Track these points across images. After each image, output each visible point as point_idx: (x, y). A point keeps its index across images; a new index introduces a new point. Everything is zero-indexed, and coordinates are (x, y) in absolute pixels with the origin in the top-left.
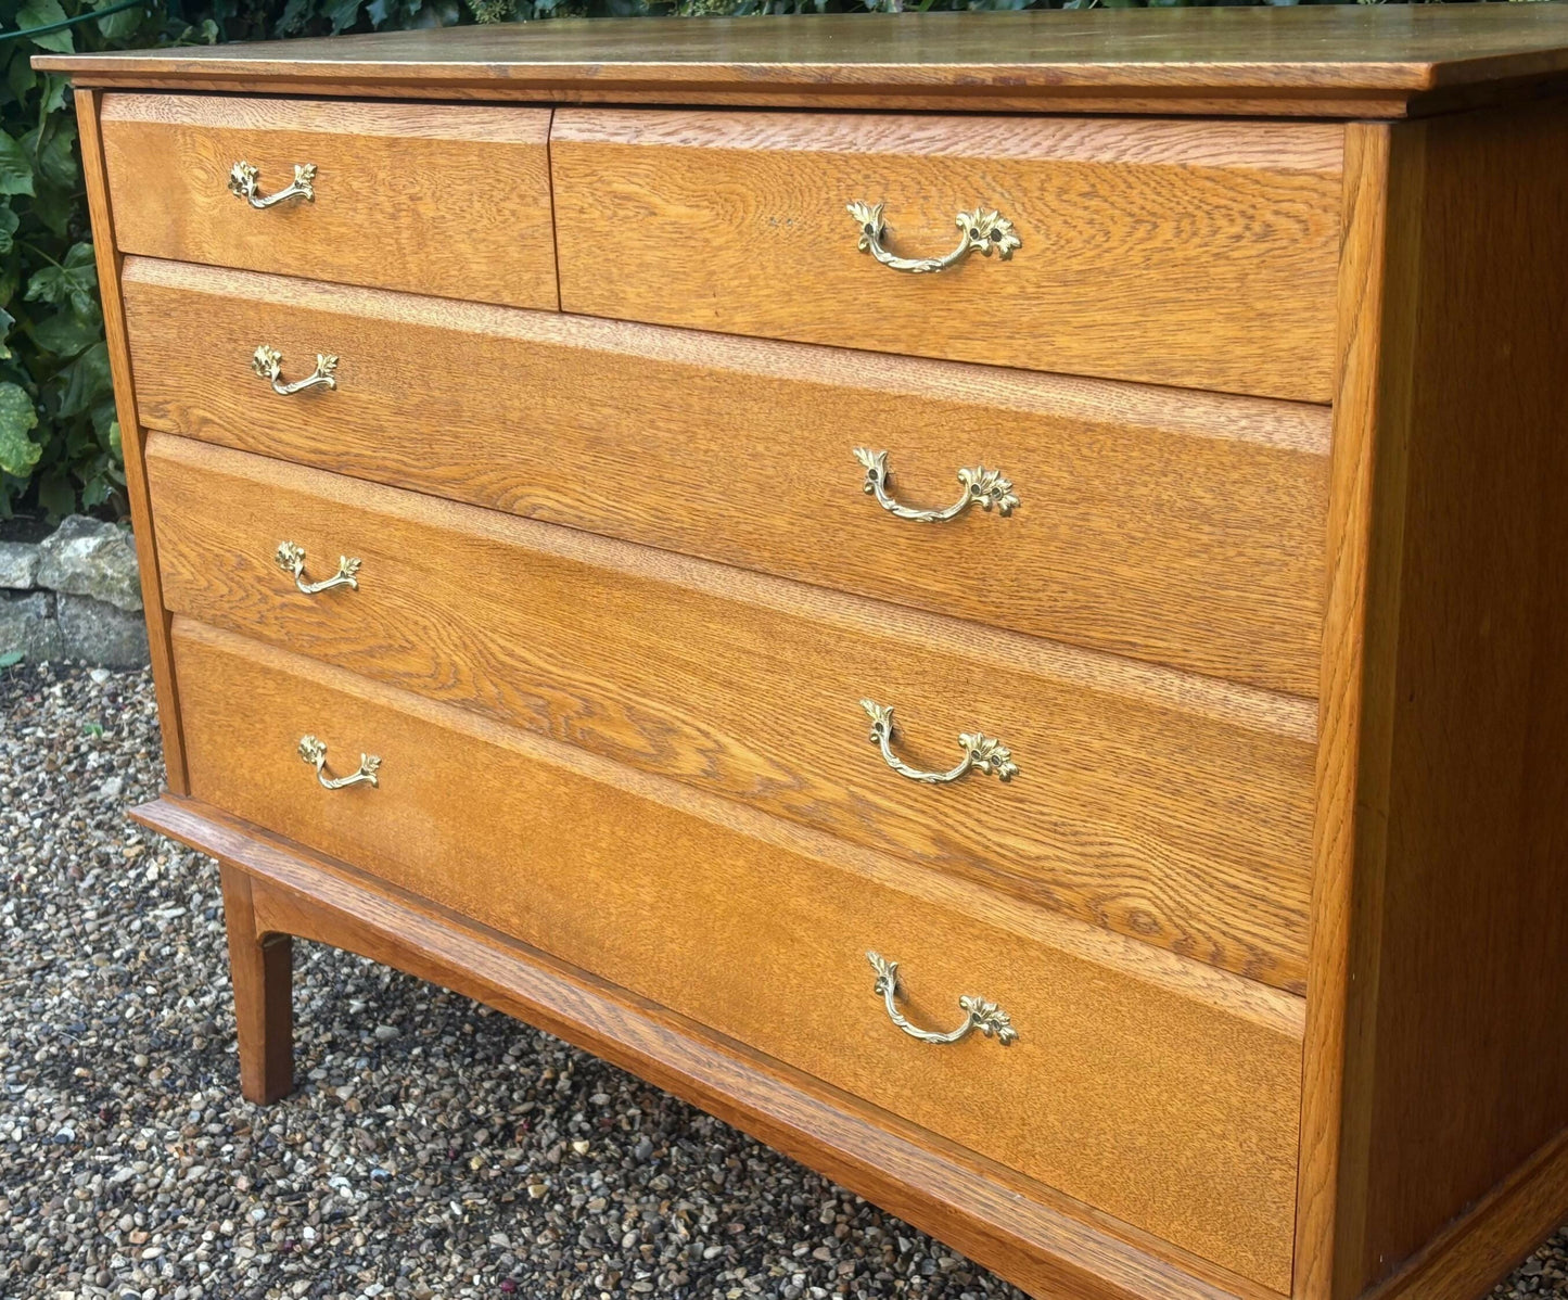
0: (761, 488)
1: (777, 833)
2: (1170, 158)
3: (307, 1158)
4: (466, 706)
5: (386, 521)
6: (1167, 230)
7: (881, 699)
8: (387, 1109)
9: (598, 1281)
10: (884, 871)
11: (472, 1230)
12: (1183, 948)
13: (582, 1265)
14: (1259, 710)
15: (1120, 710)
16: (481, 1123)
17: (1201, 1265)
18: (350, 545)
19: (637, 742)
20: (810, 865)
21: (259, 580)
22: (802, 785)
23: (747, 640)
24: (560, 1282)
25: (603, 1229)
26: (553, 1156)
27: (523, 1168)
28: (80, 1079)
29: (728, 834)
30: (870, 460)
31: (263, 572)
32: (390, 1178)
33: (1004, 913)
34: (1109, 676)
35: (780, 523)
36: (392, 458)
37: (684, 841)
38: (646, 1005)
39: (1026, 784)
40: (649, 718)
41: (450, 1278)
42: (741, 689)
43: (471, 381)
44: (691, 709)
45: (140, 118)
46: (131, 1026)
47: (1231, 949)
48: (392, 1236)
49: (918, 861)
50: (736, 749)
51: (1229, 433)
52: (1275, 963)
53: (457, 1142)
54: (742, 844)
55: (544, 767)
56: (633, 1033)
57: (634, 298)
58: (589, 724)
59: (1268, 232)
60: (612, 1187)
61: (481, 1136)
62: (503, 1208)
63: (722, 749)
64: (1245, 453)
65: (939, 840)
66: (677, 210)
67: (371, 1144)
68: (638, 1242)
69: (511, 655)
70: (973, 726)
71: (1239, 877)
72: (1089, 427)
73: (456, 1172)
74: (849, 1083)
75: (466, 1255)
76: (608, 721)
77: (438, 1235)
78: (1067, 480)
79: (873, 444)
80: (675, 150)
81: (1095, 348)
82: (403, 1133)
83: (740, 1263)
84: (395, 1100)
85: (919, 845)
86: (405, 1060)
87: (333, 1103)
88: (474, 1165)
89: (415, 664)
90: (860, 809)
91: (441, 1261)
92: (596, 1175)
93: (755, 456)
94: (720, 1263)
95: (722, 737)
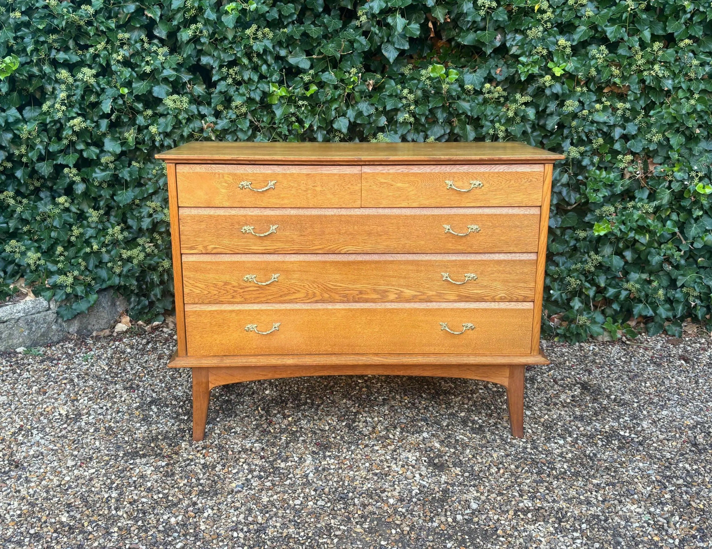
0: (418, 236)
1: (416, 305)
2: (513, 170)
4: (317, 302)
5: (292, 263)
6: (513, 182)
7: (445, 272)
10: (444, 305)
12: (510, 300)
14: (525, 257)
15: (499, 262)
18: (277, 270)
19: (376, 296)
20: (425, 309)
21: (234, 287)
22: (424, 294)
23: (410, 267)
24: (326, 439)
27: (284, 427)
29: (402, 309)
30: (447, 227)
31: (236, 284)
33: (473, 305)
35: (422, 242)
36: (296, 247)
37: (389, 314)
38: (376, 354)
39: (479, 280)
40: (380, 290)
41: (302, 448)
42: (408, 278)
43: (329, 225)
44: (394, 285)
45: (196, 171)
47: (520, 297)
49: (453, 301)
50: (406, 291)
51: (522, 213)
52: (527, 297)
54: (406, 310)
55: (344, 309)
56: (378, 360)
57: (384, 203)
58: (361, 296)
59: (531, 180)
61: (264, 426)
63: (402, 292)
64: (524, 215)
65: (459, 295)
66: (399, 184)
67: (242, 436)
69: (336, 286)
70: (467, 272)
71: (523, 284)
72: (495, 215)
73: (270, 433)
74: (433, 351)
75: (298, 443)
76: (367, 294)
78: (491, 224)
79: (448, 224)
80: (399, 173)
81: (499, 202)
82: (245, 432)
83: (353, 422)
84: (232, 428)
85: (452, 298)
88: (272, 430)
89: (297, 296)
91: (296, 447)
93: (417, 230)
94: (349, 424)
95: (402, 289)
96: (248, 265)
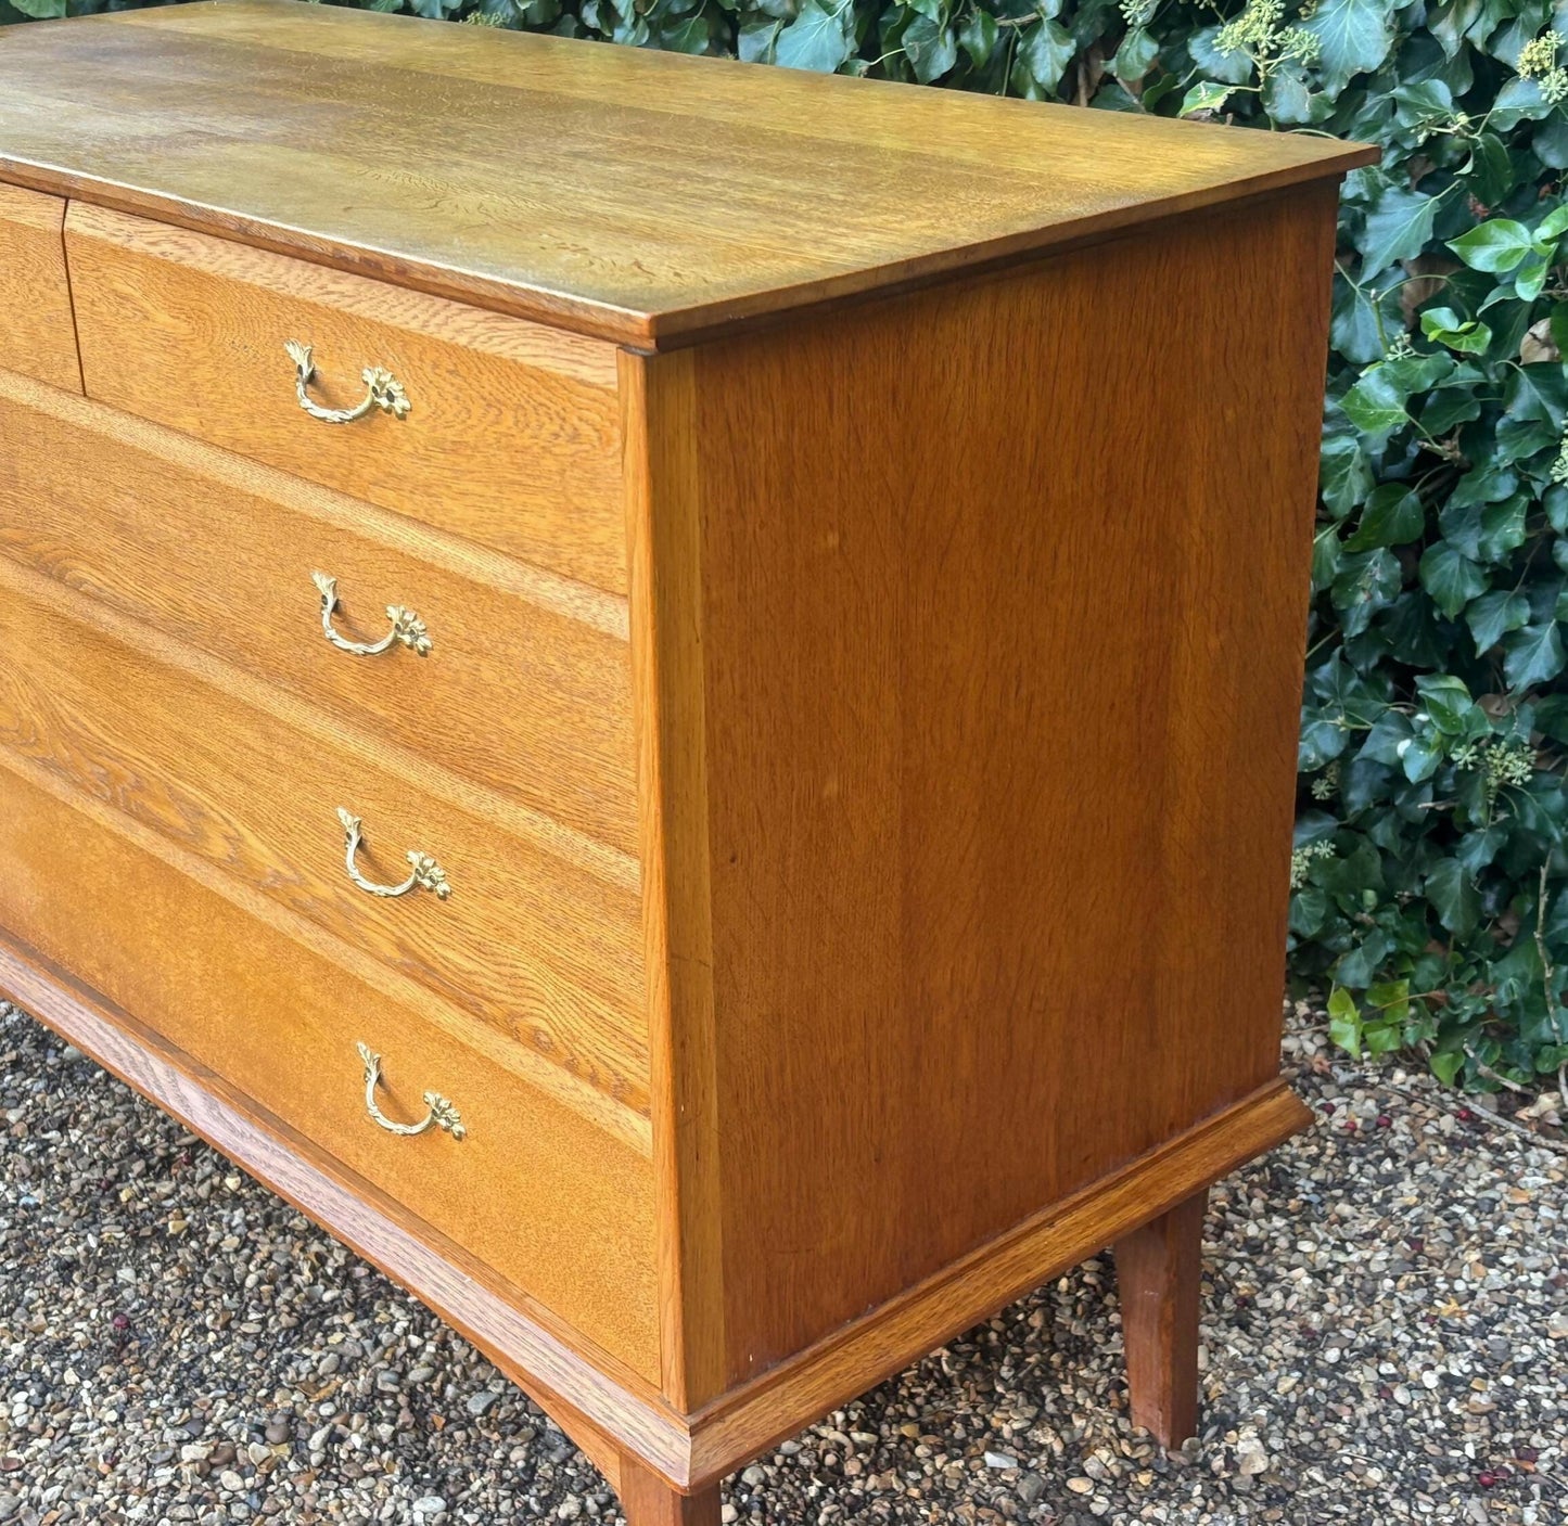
0: (249, 595)
1: (284, 920)
2: (506, 352)
4: (46, 765)
6: (508, 417)
7: (352, 810)
8: (53, 1135)
9: (209, 1320)
10: (366, 969)
11: (104, 1262)
12: (571, 1067)
13: (198, 1304)
14: (609, 862)
15: (518, 847)
16: (144, 1153)
19: (180, 822)
20: (313, 956)
22: (301, 880)
23: (249, 735)
24: (173, 1320)
25: (230, 1267)
26: (203, 1191)
27: (170, 1202)
29: (251, 919)
30: (323, 583)
32: (38, 1206)
33: (451, 1019)
34: (512, 815)
35: (265, 631)
37: (218, 920)
38: (200, 1072)
39: (457, 904)
40: (184, 800)
41: (68, 1311)
42: (249, 783)
43: (23, 449)
44: (215, 796)
47: (603, 1072)
48: (22, 1267)
49: (387, 962)
50: (252, 840)
51: (568, 610)
52: (633, 1089)
53: (111, 1173)
54: (265, 931)
55: (109, 832)
56: (183, 1099)
57: (139, 395)
58: (140, 798)
59: (575, 437)
60: (249, 1226)
61: (138, 1167)
62: (139, 1242)
63: (241, 839)
64: (578, 630)
65: (402, 947)
66: (163, 318)
67: (27, 1171)
68: (260, 1282)
69: (75, 720)
70: (418, 847)
71: (604, 1009)
72: (474, 586)
73: (104, 1203)
75: (90, 1289)
76: (155, 797)
77: (67, 1268)
78: (463, 632)
79: (327, 569)
81: (472, 514)
82: (63, 1160)
83: (353, 1306)
84: (62, 1127)
85: (387, 948)
86: (85, 1083)
88: (123, 1197)
90: (343, 909)
91: (64, 1294)
92: (239, 1213)
93: (242, 564)
94: (334, 1307)
95: (243, 830)
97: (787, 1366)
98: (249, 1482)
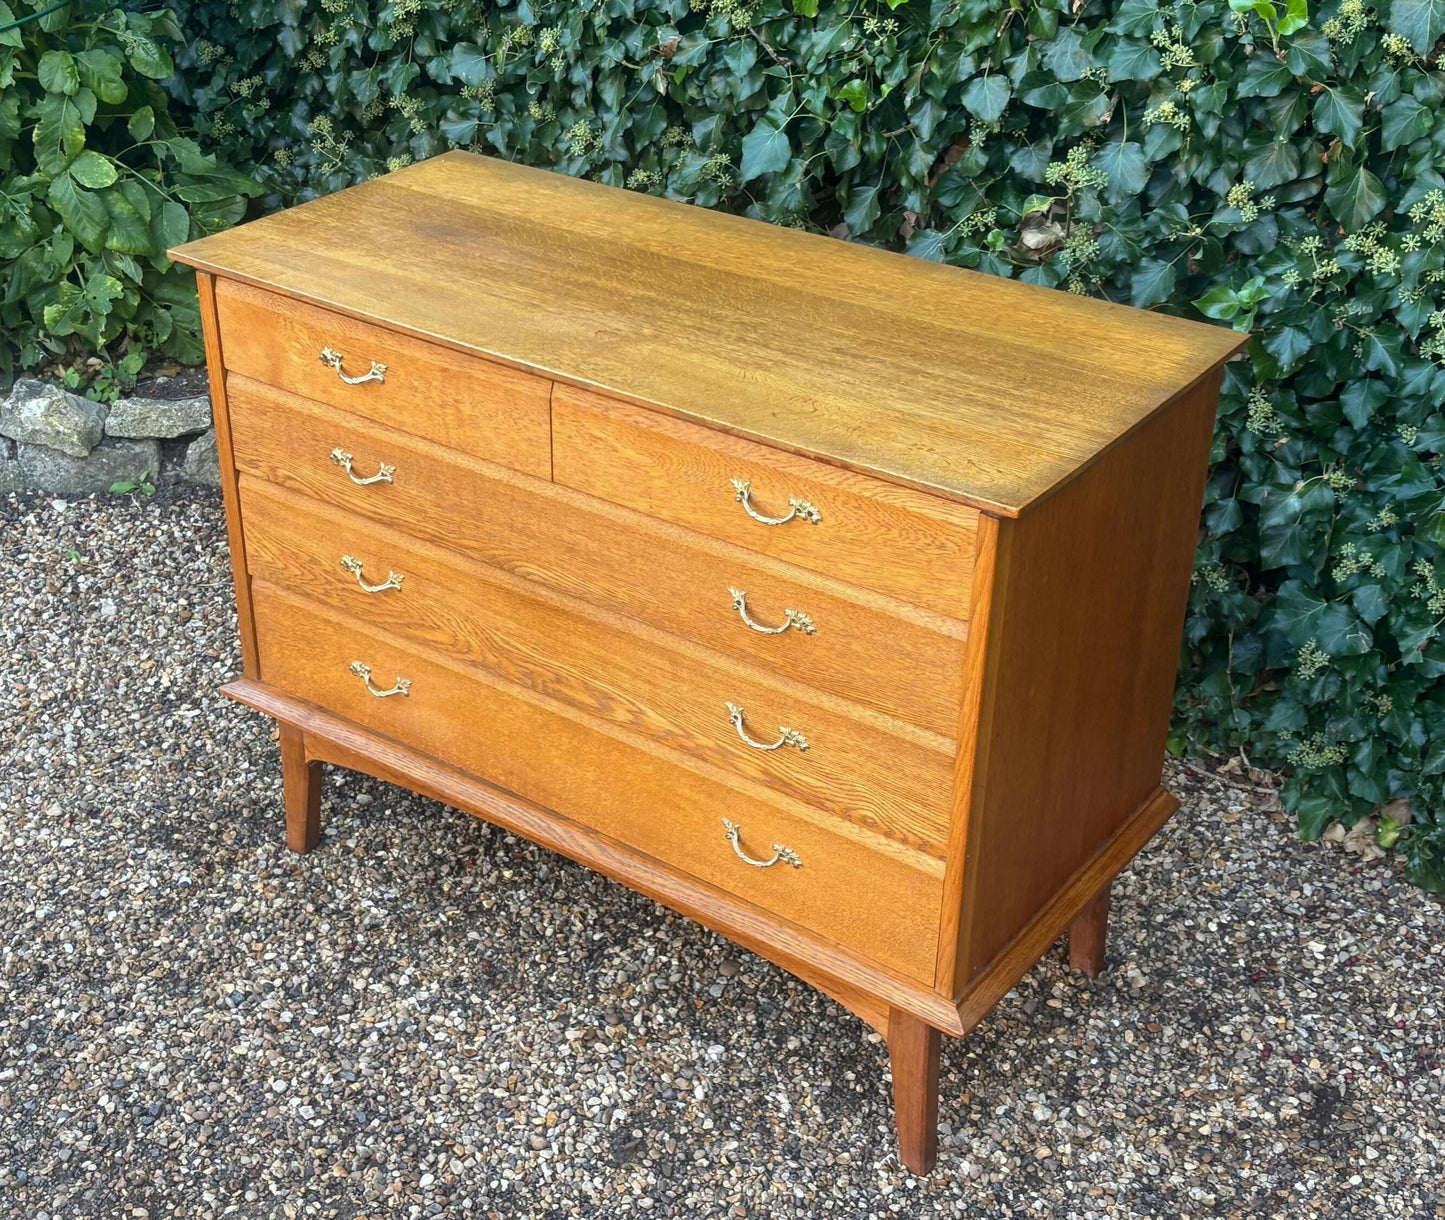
0: (673, 594)
1: (673, 756)
2: (898, 503)
3: (342, 889)
4: (474, 664)
5: (424, 560)
6: (895, 533)
7: (737, 704)
8: (381, 853)
9: (538, 958)
10: (734, 782)
11: (456, 930)
12: (889, 835)
13: (526, 949)
14: (929, 739)
15: (863, 729)
16: (442, 860)
17: (892, 973)
18: (397, 566)
19: (590, 701)
20: (692, 774)
21: (326, 572)
22: (689, 736)
23: (660, 663)
24: (515, 959)
25: (533, 926)
26: (492, 880)
27: (476, 889)
28: (178, 841)
29: (643, 753)
30: (737, 595)
31: (329, 569)
32: (396, 899)
33: (799, 809)
34: (857, 712)
35: (684, 612)
36: (431, 528)
37: (615, 753)
38: (588, 831)
39: (813, 754)
40: (596, 690)
41: (450, 960)
42: (655, 685)
43: (490, 501)
44: (625, 690)
45: (246, 300)
46: (197, 801)
47: (911, 838)
48: (410, 936)
49: (754, 780)
50: (650, 712)
51: (920, 622)
52: (932, 846)
53: (431, 874)
54: (652, 759)
55: (526, 703)
56: (583, 847)
57: (600, 488)
58: (558, 687)
59: (942, 546)
60: (533, 899)
61: (445, 869)
62: (470, 915)
63: (642, 712)
64: (927, 632)
65: (765, 772)
66: (630, 453)
67: (379, 877)
68: (555, 933)
69: (508, 643)
70: (787, 724)
71: (918, 808)
72: (853, 605)
73: (436, 893)
74: (708, 878)
75: (456, 945)
76: (571, 687)
77: (437, 934)
78: (841, 626)
79: (740, 587)
80: (630, 424)
81: (858, 573)
82: (396, 869)
83: (616, 943)
84: (385, 848)
85: (753, 772)
86: (382, 819)
87: (347, 851)
88: (446, 888)
89: (438, 636)
90: (722, 753)
91: (442, 950)
92: (521, 892)
93: (670, 578)
94: (603, 943)
95: (643, 707)
96: (349, 536)
97: (988, 969)
98: (611, 1047)
